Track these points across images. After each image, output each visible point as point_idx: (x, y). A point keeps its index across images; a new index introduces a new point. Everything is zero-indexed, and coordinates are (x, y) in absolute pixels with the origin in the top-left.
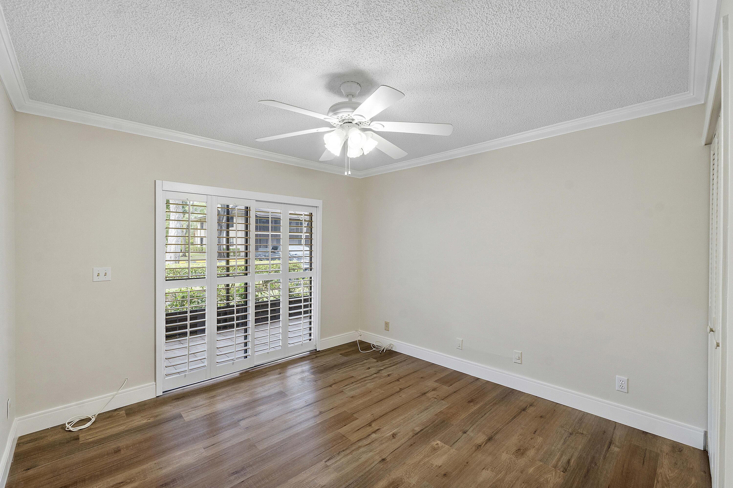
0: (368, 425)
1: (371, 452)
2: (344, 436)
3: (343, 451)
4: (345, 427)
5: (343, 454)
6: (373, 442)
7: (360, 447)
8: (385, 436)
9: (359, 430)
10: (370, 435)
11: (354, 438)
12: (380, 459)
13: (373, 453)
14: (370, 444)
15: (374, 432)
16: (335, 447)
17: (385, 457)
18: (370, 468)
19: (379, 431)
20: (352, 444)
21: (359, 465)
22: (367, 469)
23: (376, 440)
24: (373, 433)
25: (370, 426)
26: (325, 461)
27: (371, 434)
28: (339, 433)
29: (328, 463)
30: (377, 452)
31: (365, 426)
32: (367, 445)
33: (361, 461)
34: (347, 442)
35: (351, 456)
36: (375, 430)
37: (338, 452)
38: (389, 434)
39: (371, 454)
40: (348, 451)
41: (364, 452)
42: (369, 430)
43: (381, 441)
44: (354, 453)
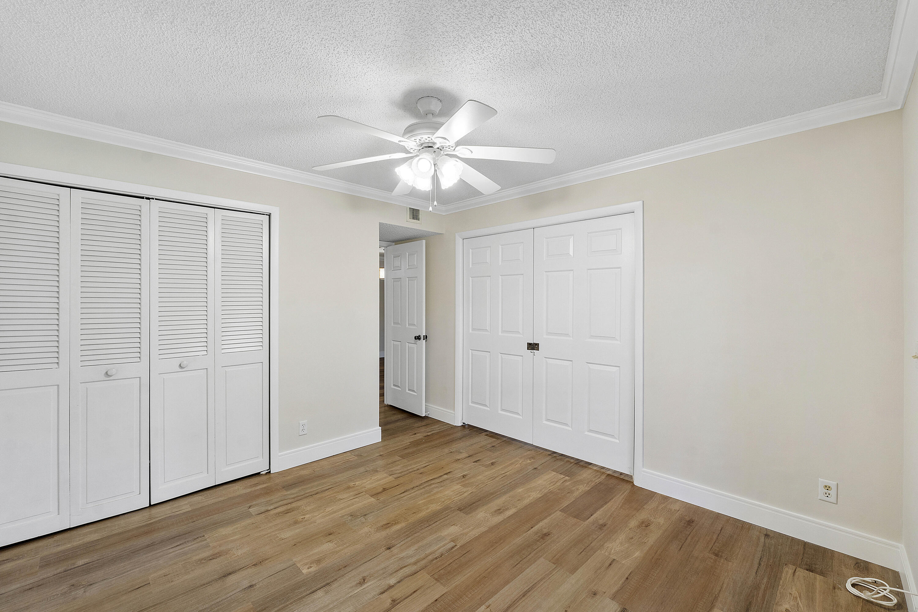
0: (399, 601)
1: (402, 557)
2: (436, 580)
3: (436, 558)
4: (437, 597)
5: (437, 554)
6: (396, 572)
7: (415, 563)
8: (376, 580)
9: (414, 592)
10: (399, 582)
11: (424, 578)
12: (393, 549)
13: (399, 556)
14: (401, 569)
15: (391, 587)
16: (448, 563)
17: (386, 552)
18: (407, 540)
19: (382, 590)
20: (425, 567)
21: (418, 542)
22: (410, 539)
23: (391, 574)
24: (393, 586)
25: (393, 601)
26: (456, 547)
27: (395, 584)
28: (444, 586)
29: (452, 544)
30: (394, 557)
31: (402, 601)
32: (405, 567)
33: (416, 547)
34: (432, 571)
35: (427, 552)
36: (388, 592)
37: (443, 556)
38: (369, 584)
39: (403, 554)
40: (430, 558)
41: (411, 556)
42: (396, 593)
43: (384, 573)
44: (423, 555)
